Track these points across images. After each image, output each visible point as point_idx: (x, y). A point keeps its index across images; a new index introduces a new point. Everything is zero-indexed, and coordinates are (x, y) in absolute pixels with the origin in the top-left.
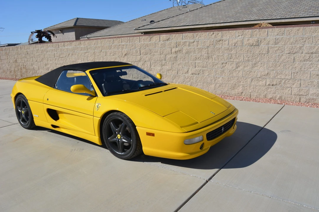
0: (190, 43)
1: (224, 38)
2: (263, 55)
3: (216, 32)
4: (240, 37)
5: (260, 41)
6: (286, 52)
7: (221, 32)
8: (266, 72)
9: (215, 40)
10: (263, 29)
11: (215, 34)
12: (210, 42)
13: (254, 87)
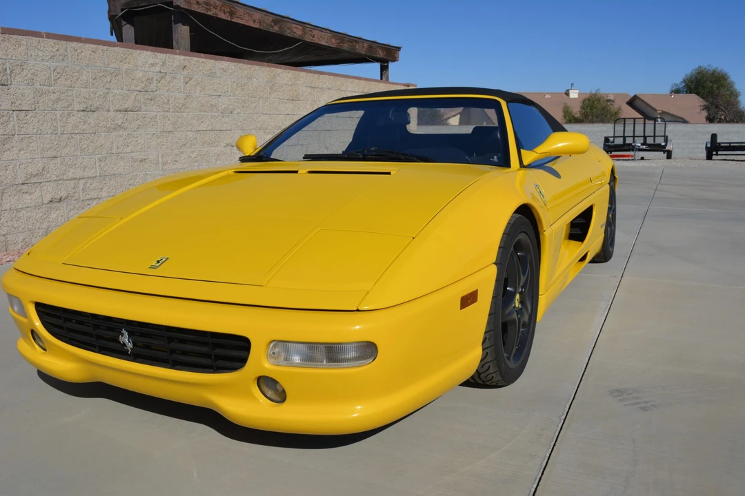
2: (23, 114)
5: (11, 72)
6: (77, 107)
8: (40, 165)
10: (15, 37)
13: (13, 216)
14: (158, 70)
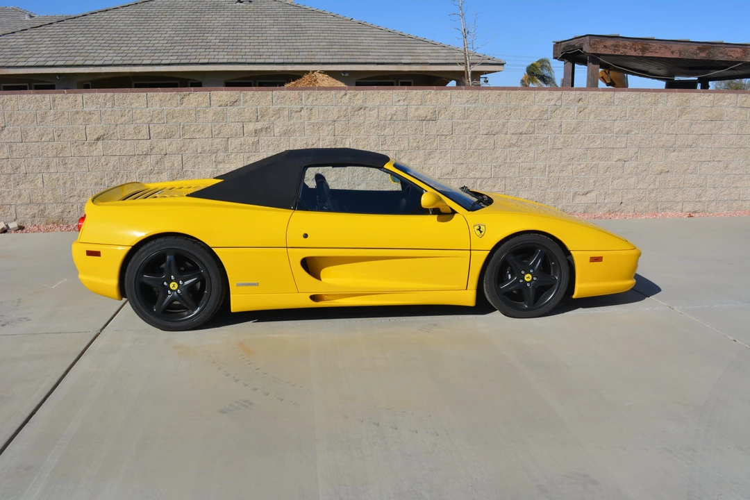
0: (291, 112)
2: (444, 137)
3: (352, 91)
4: (401, 103)
5: (439, 113)
6: (481, 132)
7: (362, 92)
11: (348, 95)
12: (339, 111)
14: (553, 104)
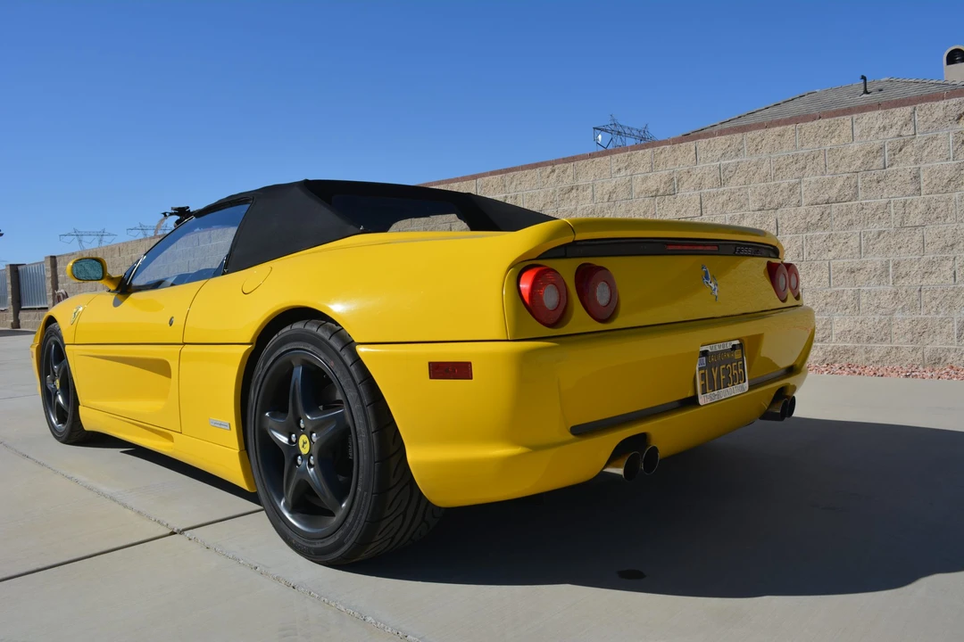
1: (581, 182)
4: (623, 172)
9: (557, 190)
11: (557, 171)
